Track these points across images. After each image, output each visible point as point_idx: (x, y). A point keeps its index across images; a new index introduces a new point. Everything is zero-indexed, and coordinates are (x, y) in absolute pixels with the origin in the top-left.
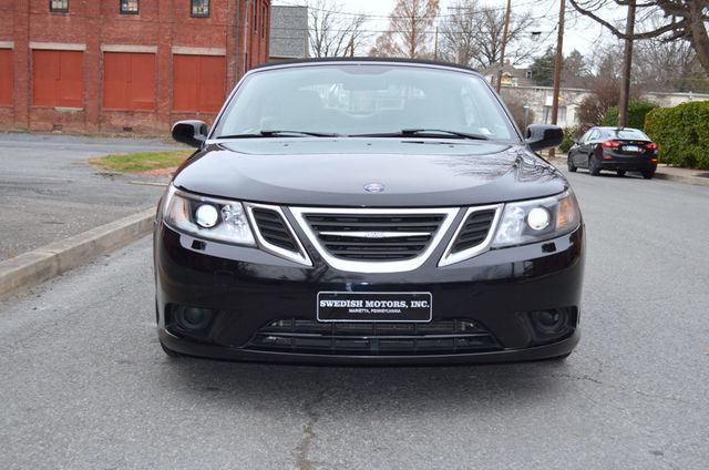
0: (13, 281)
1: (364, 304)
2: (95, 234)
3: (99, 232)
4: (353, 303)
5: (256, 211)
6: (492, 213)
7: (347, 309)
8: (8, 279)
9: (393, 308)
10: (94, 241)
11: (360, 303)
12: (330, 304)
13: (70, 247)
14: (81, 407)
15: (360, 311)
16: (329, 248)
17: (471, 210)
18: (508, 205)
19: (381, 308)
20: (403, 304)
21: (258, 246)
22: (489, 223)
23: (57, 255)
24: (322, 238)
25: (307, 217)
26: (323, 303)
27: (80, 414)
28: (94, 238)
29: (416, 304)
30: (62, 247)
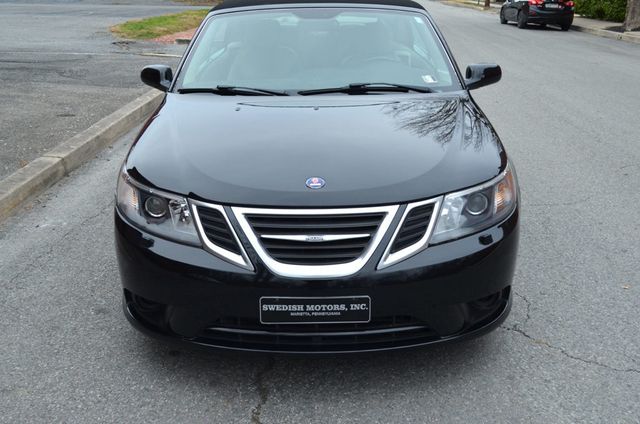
0: (21, 195)
1: (305, 308)
2: (98, 129)
3: (103, 125)
4: (294, 307)
5: (201, 209)
6: (431, 207)
7: (288, 312)
8: (16, 194)
9: (332, 311)
10: (98, 137)
11: (301, 307)
12: (272, 308)
13: (75, 148)
14: (51, 385)
15: (301, 314)
16: (270, 252)
17: (411, 206)
18: (447, 197)
19: (321, 311)
20: (343, 307)
21: (203, 247)
22: (428, 218)
23: (63, 159)
24: (263, 241)
25: (250, 218)
26: (265, 308)
27: (48, 398)
28: (98, 134)
29: (355, 307)
30: (69, 148)
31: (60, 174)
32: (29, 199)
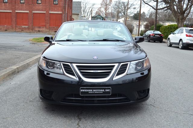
0: (5, 76)
1: (93, 91)
2: (28, 61)
3: (29, 60)
4: (90, 90)
6: (127, 64)
7: (88, 92)
8: (4, 75)
9: (100, 91)
10: (27, 63)
11: (92, 90)
13: (21, 65)
14: (18, 117)
16: (83, 75)
17: (122, 64)
18: (131, 62)
19: (97, 91)
20: (103, 90)
21: (64, 74)
22: (126, 67)
23: (18, 68)
24: (81, 72)
25: (77, 66)
26: (82, 90)
27: (17, 120)
28: (28, 62)
29: (107, 90)
30: (19, 65)
31: (17, 72)
32: (8, 77)
